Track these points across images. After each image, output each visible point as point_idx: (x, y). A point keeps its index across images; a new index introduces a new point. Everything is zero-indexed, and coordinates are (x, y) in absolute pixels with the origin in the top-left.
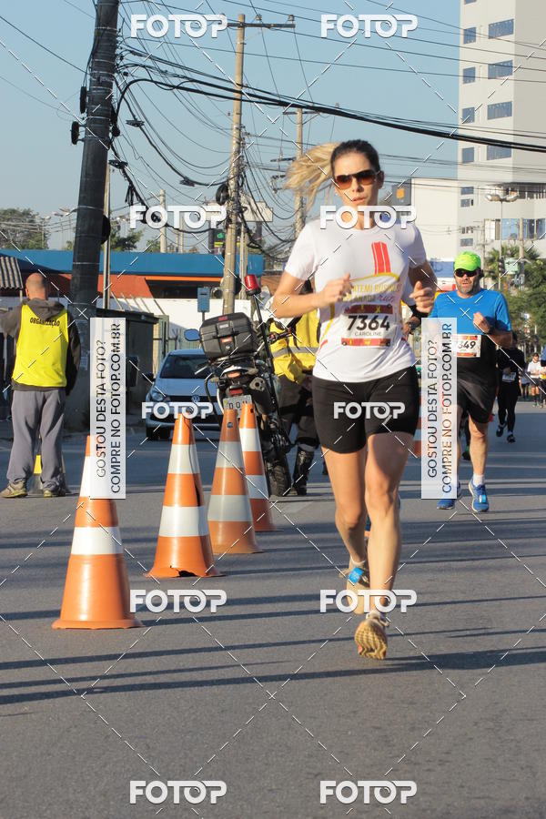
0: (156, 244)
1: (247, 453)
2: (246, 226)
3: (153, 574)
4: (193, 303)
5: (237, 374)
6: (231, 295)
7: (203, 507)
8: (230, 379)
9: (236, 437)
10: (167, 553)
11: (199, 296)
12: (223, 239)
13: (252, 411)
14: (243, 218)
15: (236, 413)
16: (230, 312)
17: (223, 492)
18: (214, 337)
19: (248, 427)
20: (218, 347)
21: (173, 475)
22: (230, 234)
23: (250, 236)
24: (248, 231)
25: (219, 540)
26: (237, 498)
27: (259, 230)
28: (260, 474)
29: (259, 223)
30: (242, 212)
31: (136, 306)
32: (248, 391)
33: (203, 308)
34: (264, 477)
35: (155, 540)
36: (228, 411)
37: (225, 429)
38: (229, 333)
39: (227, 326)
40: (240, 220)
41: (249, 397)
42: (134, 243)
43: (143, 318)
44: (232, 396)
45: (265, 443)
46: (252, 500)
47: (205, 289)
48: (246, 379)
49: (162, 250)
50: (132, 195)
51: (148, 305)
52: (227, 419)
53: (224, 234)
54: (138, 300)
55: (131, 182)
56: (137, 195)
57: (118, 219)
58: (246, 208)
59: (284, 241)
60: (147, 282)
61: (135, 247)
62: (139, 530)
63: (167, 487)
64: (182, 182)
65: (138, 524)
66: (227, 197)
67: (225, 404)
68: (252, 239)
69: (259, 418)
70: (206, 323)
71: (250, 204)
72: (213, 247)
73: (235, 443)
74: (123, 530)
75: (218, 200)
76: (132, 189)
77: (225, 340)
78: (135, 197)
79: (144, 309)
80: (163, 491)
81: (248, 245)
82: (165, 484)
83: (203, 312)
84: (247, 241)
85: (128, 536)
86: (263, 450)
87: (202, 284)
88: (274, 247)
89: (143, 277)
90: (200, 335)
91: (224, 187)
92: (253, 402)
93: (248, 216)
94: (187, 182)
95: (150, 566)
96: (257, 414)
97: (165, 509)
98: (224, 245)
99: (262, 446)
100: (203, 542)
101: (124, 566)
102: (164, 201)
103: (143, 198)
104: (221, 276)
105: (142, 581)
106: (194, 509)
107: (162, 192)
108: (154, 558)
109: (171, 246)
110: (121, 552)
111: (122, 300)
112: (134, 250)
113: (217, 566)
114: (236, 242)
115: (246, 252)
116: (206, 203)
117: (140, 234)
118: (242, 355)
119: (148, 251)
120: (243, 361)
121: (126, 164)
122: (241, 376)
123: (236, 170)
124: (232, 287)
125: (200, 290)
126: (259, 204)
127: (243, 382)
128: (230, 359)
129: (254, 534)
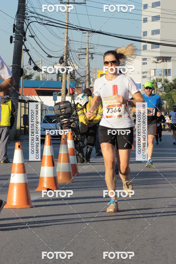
0: (39, 77)
1: (70, 148)
3: (38, 189)
4: (51, 97)
5: (66, 122)
6: (64, 95)
7: (55, 167)
8: (64, 123)
9: (66, 143)
10: (42, 183)
11: (53, 95)
12: (61, 76)
13: (71, 134)
16: (64, 101)
17: (62, 162)
18: (59, 109)
19: (70, 140)
20: (60, 113)
21: (45, 156)
25: (60, 178)
26: (66, 164)
27: (74, 73)
28: (74, 155)
29: (74, 71)
31: (32, 99)
32: (70, 127)
33: (55, 99)
34: (76, 156)
35: (39, 178)
37: (62, 141)
38: (64, 108)
39: (63, 105)
41: (70, 129)
42: (31, 77)
44: (65, 129)
46: (72, 165)
47: (56, 93)
48: (70, 123)
49: (41, 80)
50: (31, 61)
51: (36, 98)
52: (63, 137)
53: (62, 74)
54: (33, 96)
55: (30, 56)
56: (33, 61)
57: (26, 69)
58: (69, 65)
59: (82, 76)
60: (36, 90)
61: (32, 79)
63: (42, 160)
64: (48, 57)
66: (63, 62)
68: (71, 76)
69: (74, 137)
70: (56, 104)
71: (71, 64)
72: (58, 79)
73: (66, 145)
74: (28, 175)
75: (60, 62)
76: (31, 59)
77: (62, 110)
78: (32, 62)
79: (34, 99)
81: (70, 78)
83: (55, 101)
85: (29, 176)
87: (54, 91)
88: (80, 78)
89: (34, 89)
90: (54, 108)
91: (62, 58)
92: (72, 131)
94: (50, 56)
95: (36, 187)
96: (73, 135)
97: (42, 168)
98: (62, 78)
99: (75, 146)
100: (55, 179)
101: (28, 187)
102: (42, 63)
103: (34, 62)
104: (61, 88)
105: (34, 192)
106: (52, 167)
107: (41, 60)
108: (38, 184)
109: (44, 78)
110: (27, 182)
111: (27, 96)
112: (31, 80)
113: (59, 187)
114: (66, 77)
115: (69, 80)
116: (56, 63)
117: (33, 74)
118: (68, 115)
119: (36, 80)
120: (68, 117)
121: (29, 50)
122: (68, 122)
123: (66, 52)
124: (65, 92)
125: (54, 93)
126: (74, 64)
127: (68, 124)
128: (64, 116)
129: (72, 176)
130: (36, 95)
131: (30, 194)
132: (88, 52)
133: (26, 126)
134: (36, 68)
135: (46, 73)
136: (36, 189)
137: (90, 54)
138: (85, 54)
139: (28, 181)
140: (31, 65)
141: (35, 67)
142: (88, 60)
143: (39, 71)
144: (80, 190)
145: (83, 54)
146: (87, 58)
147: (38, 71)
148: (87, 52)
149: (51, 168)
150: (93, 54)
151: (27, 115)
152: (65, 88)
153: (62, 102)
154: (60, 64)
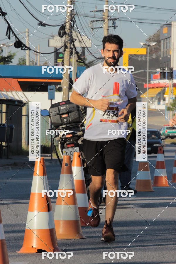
0: (24, 60)
1: (77, 181)
2: (76, 50)
3: (22, 251)
4: (45, 94)
5: (71, 135)
6: (68, 90)
7: (51, 212)
8: (66, 138)
9: (70, 172)
10: (30, 239)
11: (49, 90)
12: (62, 58)
13: (79, 156)
14: (74, 45)
15: (70, 158)
16: (66, 100)
17: (63, 204)
18: (58, 114)
19: (77, 166)
20: (60, 120)
21: (34, 194)
22: (67, 54)
23: (78, 55)
24: (77, 53)
25: (61, 232)
26: (71, 207)
27: (83, 52)
28: (84, 192)
29: (83, 48)
30: (73, 42)
31: (12, 96)
32: (77, 145)
33: (51, 98)
34: (86, 194)
35: (23, 231)
36: (66, 157)
37: (64, 168)
38: (66, 112)
39: (65, 107)
40: (72, 46)
41: (77, 149)
42: (11, 59)
43: (16, 103)
44: (68, 148)
45: (87, 175)
46: (80, 209)
47: (52, 87)
48: (76, 138)
49: (27, 64)
50: (10, 32)
51: (19, 95)
52: (65, 161)
53: (63, 54)
54: (14, 93)
55: (8, 23)
56: (13, 32)
57: (2, 46)
58: (76, 40)
59: (97, 59)
60: (19, 82)
61: (11, 62)
62: (14, 225)
63: (30, 201)
64: (39, 24)
65: (14, 222)
66: (65, 33)
67: (64, 153)
68: (79, 57)
69: (83, 161)
70: (53, 106)
71: (78, 37)
72: (57, 62)
73: (69, 175)
74: (5, 226)
75: (59, 34)
76: (9, 28)
77: (64, 116)
78: (11, 33)
79: (17, 98)
80: (28, 203)
81: (77, 61)
82: (29, 199)
83: (51, 100)
84: (77, 59)
85: (8, 229)
86: (86, 179)
87: (50, 84)
88: (93, 61)
89: (16, 79)
90: (49, 113)
91: (63, 27)
92: (80, 151)
93: (77, 44)
94: (42, 24)
95: (20, 247)
96: (82, 158)
97: (30, 214)
98: (63, 61)
99: (85, 176)
100: (52, 232)
101: (5, 246)
102: (28, 35)
103: (16, 34)
104: (61, 79)
105: (16, 256)
106: (46, 213)
107: (27, 30)
108: (23, 242)
109: (33, 62)
110: (4, 238)
111: (4, 93)
112: (11, 64)
113: (59, 246)
114: (70, 59)
115: (76, 65)
116: (53, 36)
117: (14, 54)
118: (74, 124)
119: (19, 64)
120: (74, 128)
121: (6, 14)
122: (73, 137)
123: (70, 17)
124: (68, 85)
125: (49, 87)
126: (83, 37)
127: (74, 140)
128: (66, 127)
129: (80, 227)
130: (18, 91)
131: (9, 260)
132: (108, 16)
133: (2, 143)
134: (19, 44)
135: (36, 52)
136: (19, 250)
137: (110, 20)
138: (102, 20)
139: (5, 237)
140: (9, 38)
141: (17, 42)
142: (108, 30)
143: (24, 50)
144: (94, 252)
145: (99, 20)
146: (105, 26)
147: (22, 49)
148: (106, 17)
149: (45, 215)
150: (115, 19)
151: (4, 124)
152: (68, 77)
153: (63, 102)
154: (59, 38)
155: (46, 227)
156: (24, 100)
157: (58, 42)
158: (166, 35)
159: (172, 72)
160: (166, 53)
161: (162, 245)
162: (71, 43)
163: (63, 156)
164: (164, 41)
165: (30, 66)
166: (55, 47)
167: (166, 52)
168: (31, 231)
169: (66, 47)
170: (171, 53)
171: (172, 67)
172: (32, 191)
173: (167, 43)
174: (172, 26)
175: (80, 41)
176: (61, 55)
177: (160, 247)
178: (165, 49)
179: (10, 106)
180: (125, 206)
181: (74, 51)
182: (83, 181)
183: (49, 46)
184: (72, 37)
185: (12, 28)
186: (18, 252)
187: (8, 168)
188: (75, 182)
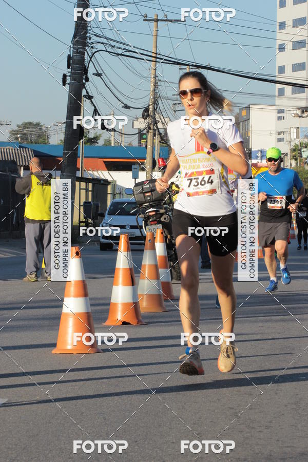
0: (109, 141)
1: (160, 256)
2: (159, 131)
3: (108, 323)
4: (130, 174)
5: (154, 213)
6: (151, 169)
7: (135, 286)
8: (150, 216)
9: (153, 248)
10: (115, 312)
11: (133, 169)
12: (146, 139)
13: (162, 233)
14: (157, 127)
15: (153, 234)
16: (150, 179)
17: (146, 278)
18: (142, 193)
19: (160, 242)
20: (143, 198)
21: (119, 269)
22: (150, 136)
23: (161, 136)
24: (160, 134)
25: (144, 305)
26: (154, 281)
28: (167, 268)
30: (157, 123)
31: (98, 175)
32: (160, 222)
33: (135, 177)
34: (169, 269)
35: (109, 304)
36: (149, 233)
37: (148, 243)
38: (149, 190)
39: (148, 186)
40: (155, 128)
41: (160, 226)
42: (97, 140)
43: (102, 182)
44: (151, 225)
45: (169, 251)
46: (163, 283)
47: (136, 166)
48: (159, 216)
49: (113, 145)
50: (96, 114)
51: (105, 175)
52: (148, 238)
53: (147, 136)
54: (99, 172)
55: (94, 106)
56: (99, 114)
58: (159, 121)
60: (105, 162)
61: (98, 143)
62: (100, 299)
63: (115, 275)
64: (123, 107)
65: (99, 296)
66: (148, 115)
67: (147, 230)
68: (162, 138)
69: (166, 237)
70: (137, 185)
71: (161, 119)
72: (140, 143)
73: (152, 251)
74: (91, 299)
75: (143, 117)
76: (96, 111)
77: (147, 194)
79: (102, 177)
80: (113, 277)
81: (160, 142)
83: (135, 179)
84: (160, 140)
85: (93, 302)
86: (168, 254)
87: (134, 163)
89: (102, 159)
90: (133, 191)
91: (147, 110)
92: (163, 228)
93: (160, 125)
94: (126, 107)
95: (105, 319)
96: (165, 235)
97: (114, 287)
98: (147, 142)
99: (168, 252)
100: (135, 306)
101: (92, 319)
104: (145, 159)
105: (102, 327)
106: (130, 287)
107: (112, 112)
108: (108, 315)
109: (117, 142)
110: (90, 311)
111: (91, 172)
112: (97, 145)
113: (143, 319)
114: (153, 140)
115: (159, 145)
116: (137, 118)
117: (100, 135)
118: (157, 202)
119: (105, 145)
120: (157, 205)
121: (92, 97)
122: (156, 214)
123: (153, 100)
124: (151, 165)
125: (133, 167)
126: (166, 119)
127: (157, 217)
128: (150, 204)
129: (163, 301)
130: (104, 170)
133: (88, 220)
135: (121, 133)
136: (105, 322)
139: (92, 310)
149: (129, 289)
151: (90, 202)
152: (151, 157)
153: (146, 181)
154: (143, 120)
155: (130, 300)
156: (110, 179)
157: (141, 124)
158: (245, 117)
159: (251, 153)
160: (245, 135)
161: (241, 318)
162: (154, 125)
163: (147, 232)
164: (243, 123)
165: (115, 146)
166: (139, 129)
167: (245, 133)
168: (115, 304)
169: (149, 128)
170: (250, 134)
171: (250, 147)
172: (117, 267)
173: (245, 125)
174: (251, 109)
175: (162, 123)
176: (144, 136)
177: (239, 319)
178: (244, 131)
179: (96, 185)
180: (206, 281)
181: (157, 132)
182: (165, 256)
183: (133, 127)
184: (155, 119)
185: (99, 111)
186: (104, 324)
187: (94, 244)
188: (158, 257)
